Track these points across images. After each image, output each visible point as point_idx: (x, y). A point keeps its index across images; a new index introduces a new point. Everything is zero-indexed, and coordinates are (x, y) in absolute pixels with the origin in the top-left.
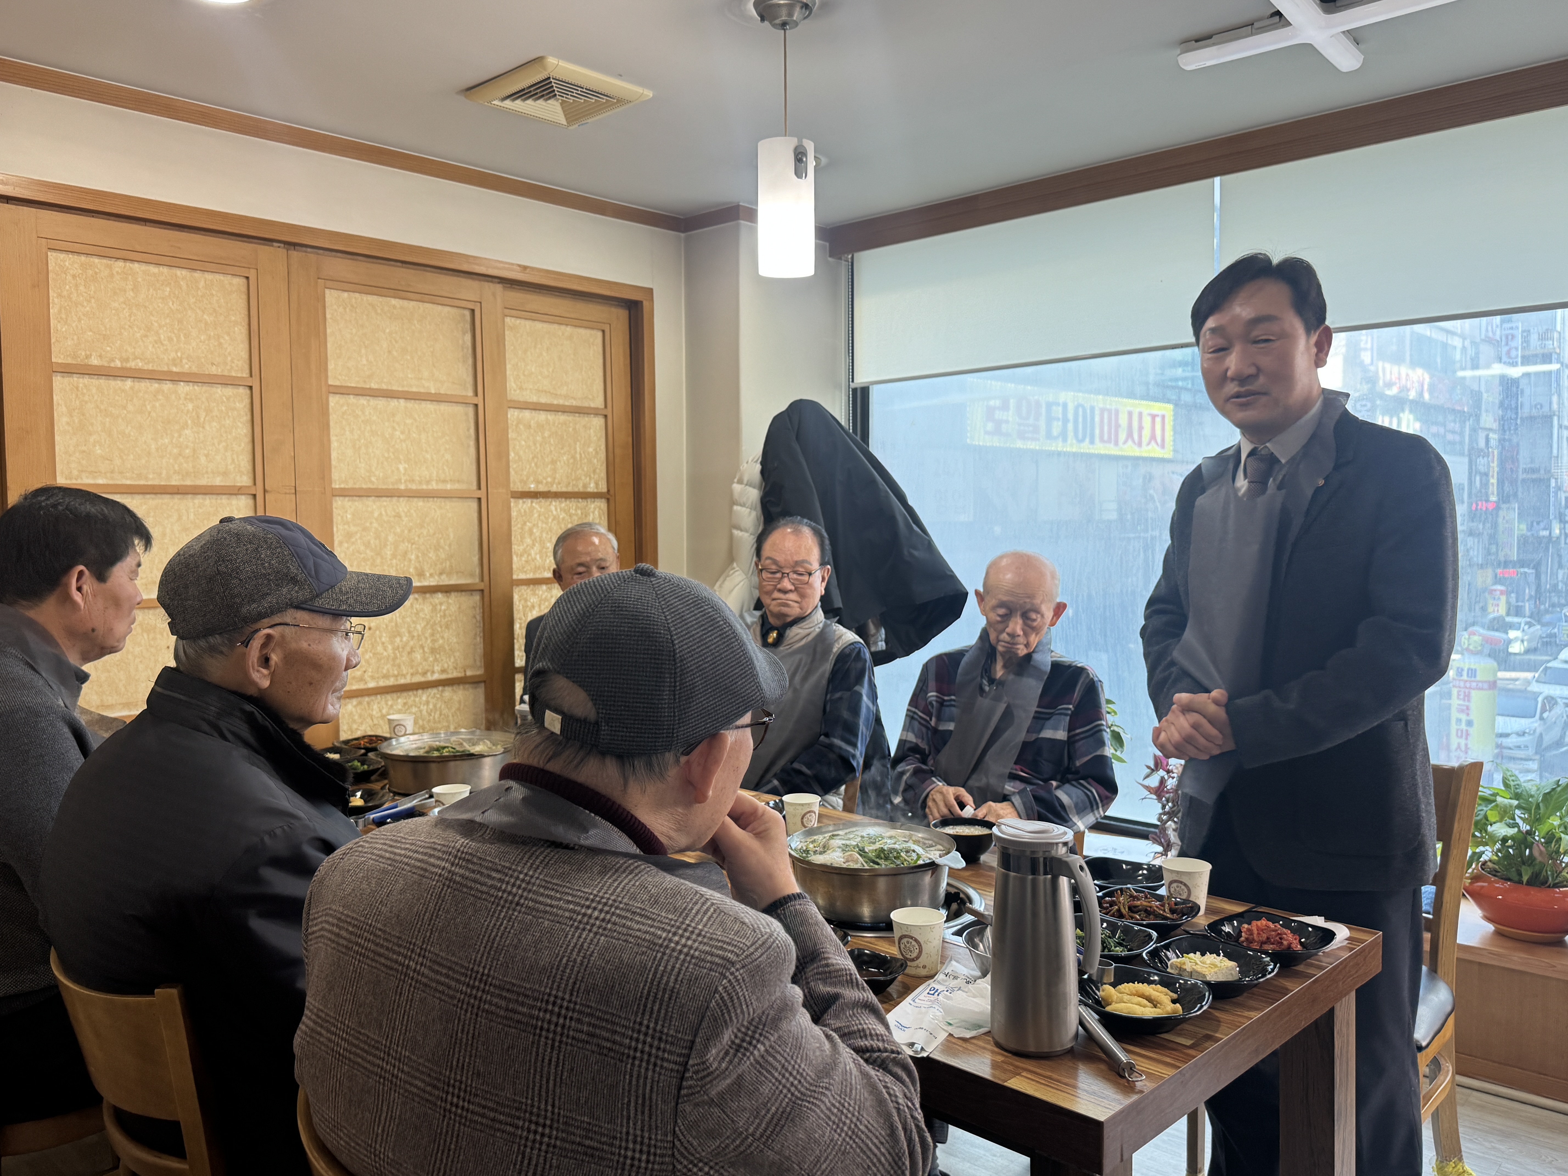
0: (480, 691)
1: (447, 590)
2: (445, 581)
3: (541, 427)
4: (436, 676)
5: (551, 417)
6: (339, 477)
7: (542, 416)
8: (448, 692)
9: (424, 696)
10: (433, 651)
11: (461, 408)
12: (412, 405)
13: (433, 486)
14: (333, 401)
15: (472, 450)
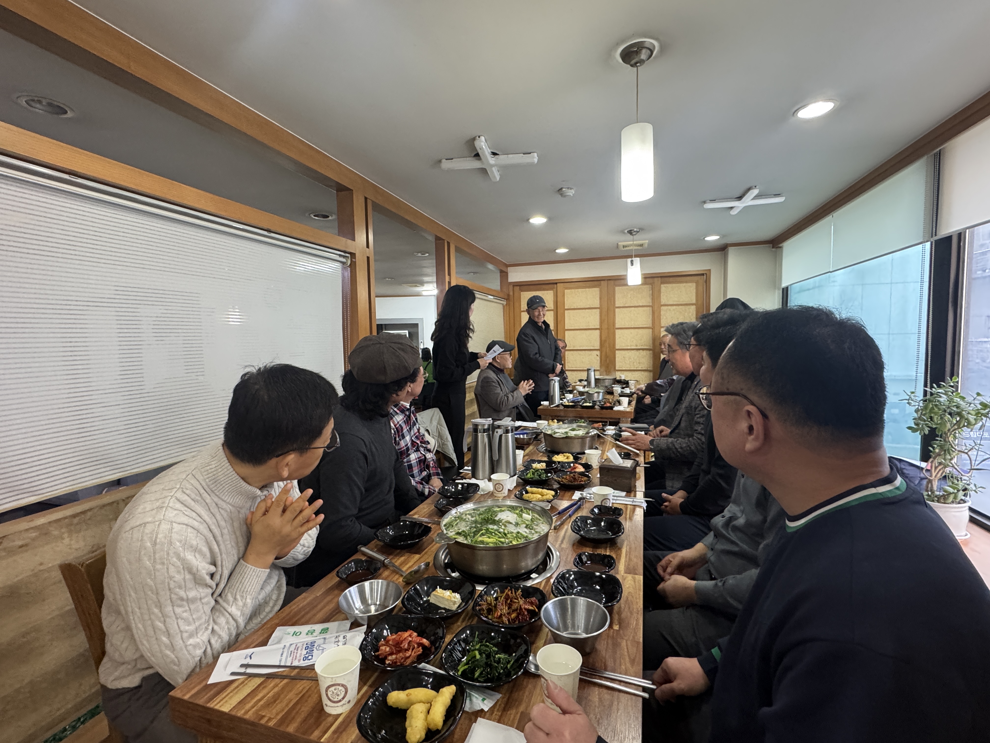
0: (652, 374)
1: (643, 349)
2: (643, 347)
3: (674, 310)
4: (640, 369)
5: (677, 307)
6: (617, 326)
7: (674, 307)
8: (643, 373)
9: (637, 373)
10: (639, 363)
11: (649, 308)
12: (636, 309)
13: (640, 326)
14: (617, 310)
15: (651, 318)
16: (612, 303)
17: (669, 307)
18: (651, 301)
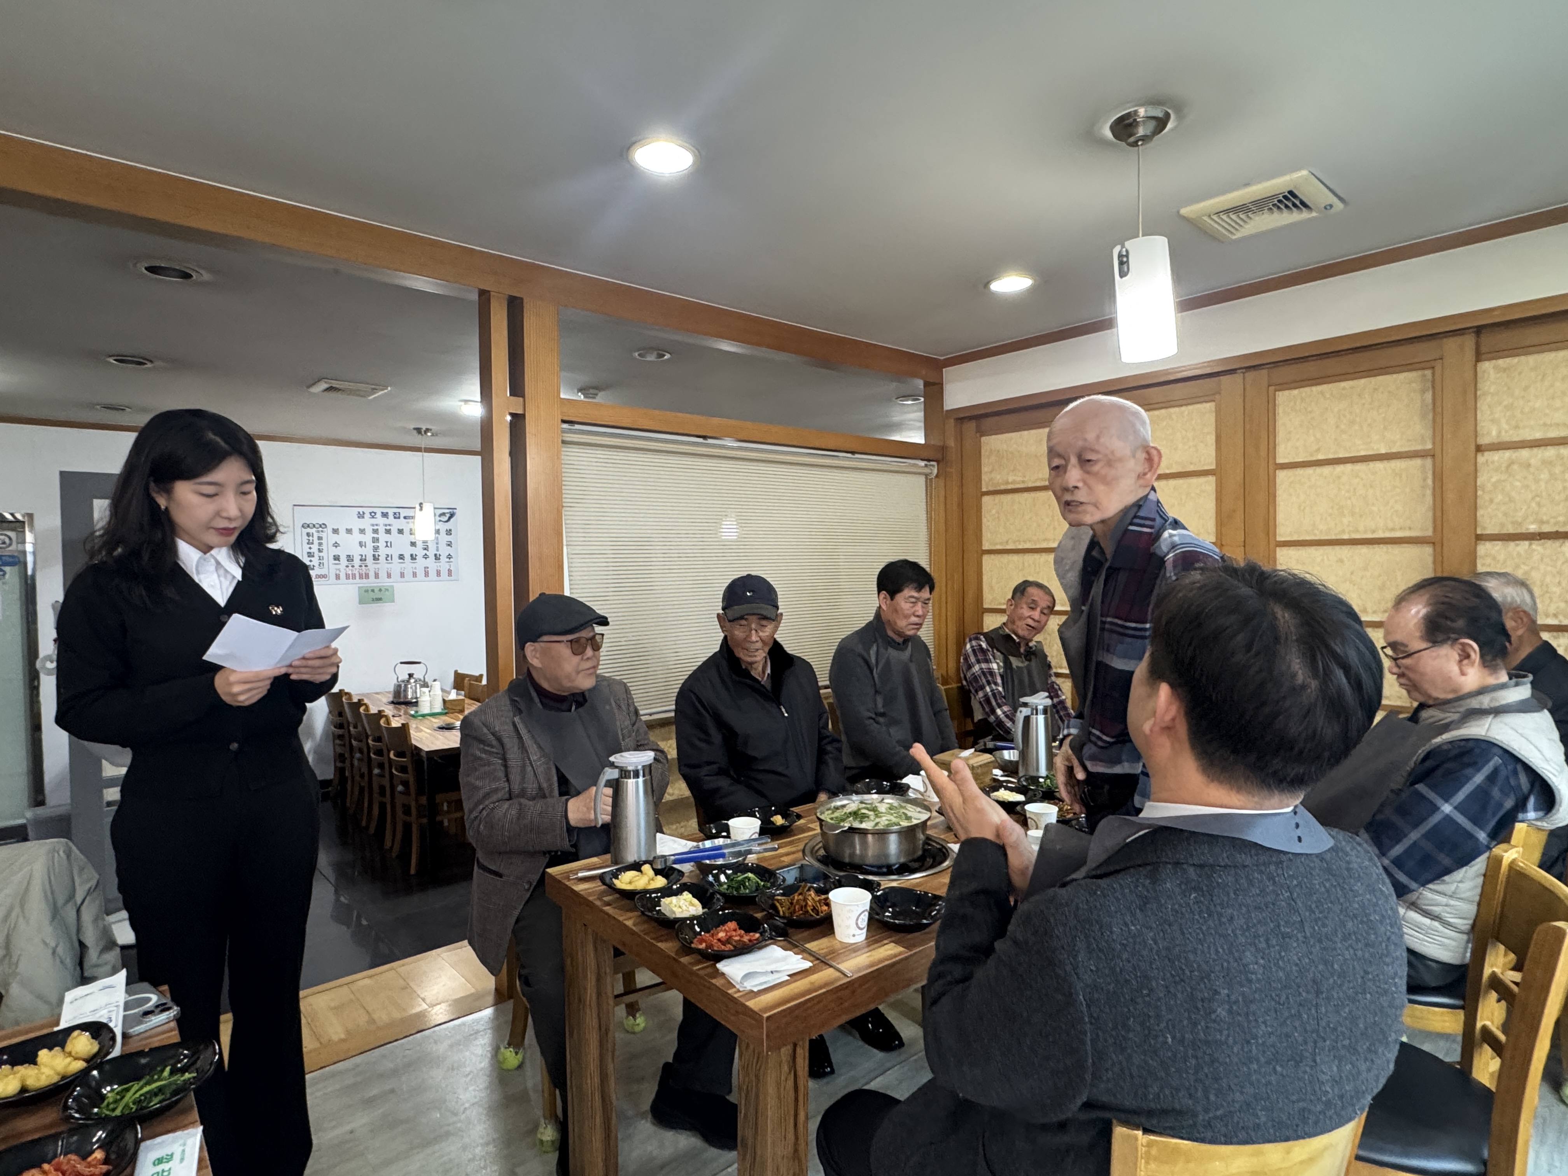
6: (1285, 531)
11: (1418, 462)
12: (1359, 467)
13: (1380, 535)
14: (1281, 475)
15: (1429, 499)
16: (1263, 453)
17: (1525, 453)
18: (1429, 433)
